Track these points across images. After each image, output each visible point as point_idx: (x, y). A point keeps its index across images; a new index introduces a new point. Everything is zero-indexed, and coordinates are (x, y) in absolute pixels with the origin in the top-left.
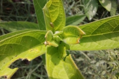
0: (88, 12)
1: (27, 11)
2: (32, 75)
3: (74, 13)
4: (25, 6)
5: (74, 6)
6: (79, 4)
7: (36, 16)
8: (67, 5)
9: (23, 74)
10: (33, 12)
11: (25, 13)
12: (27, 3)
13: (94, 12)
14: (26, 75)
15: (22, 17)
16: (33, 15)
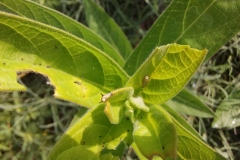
0: (223, 113)
1: (140, 16)
2: (49, 107)
3: (201, 91)
4: (146, 8)
5: (212, 81)
6: (224, 86)
7: (144, 37)
8: (204, 68)
9: (40, 91)
10: (146, 28)
11: (136, 17)
12: (152, 7)
13: (234, 122)
14: (42, 96)
15: (124, 17)
16: (141, 31)
